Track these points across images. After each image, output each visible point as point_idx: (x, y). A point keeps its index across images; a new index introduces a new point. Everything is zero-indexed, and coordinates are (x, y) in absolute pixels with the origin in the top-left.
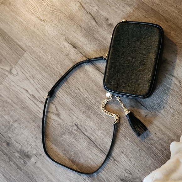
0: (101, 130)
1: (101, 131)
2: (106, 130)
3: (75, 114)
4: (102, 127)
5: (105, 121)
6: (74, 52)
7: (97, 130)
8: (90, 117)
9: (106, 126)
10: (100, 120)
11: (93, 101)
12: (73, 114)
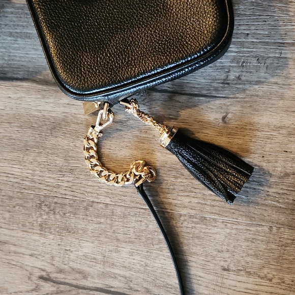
0: (124, 245)
1: (126, 249)
2: (138, 237)
3: (23, 250)
4: (121, 237)
5: (119, 211)
7: (114, 254)
8: (68, 230)
9: (133, 225)
10: (102, 220)
12: (15, 253)
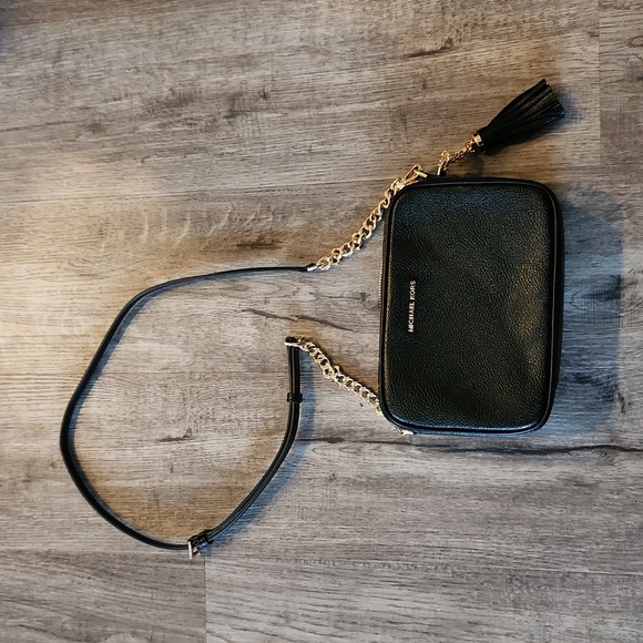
0: (611, 615)
1: (612, 622)
2: (626, 606)
3: (497, 630)
4: (606, 607)
5: (599, 579)
6: (342, 454)
7: (601, 627)
8: (547, 605)
9: (618, 593)
10: (583, 591)
11: (516, 550)
12: (489, 633)
